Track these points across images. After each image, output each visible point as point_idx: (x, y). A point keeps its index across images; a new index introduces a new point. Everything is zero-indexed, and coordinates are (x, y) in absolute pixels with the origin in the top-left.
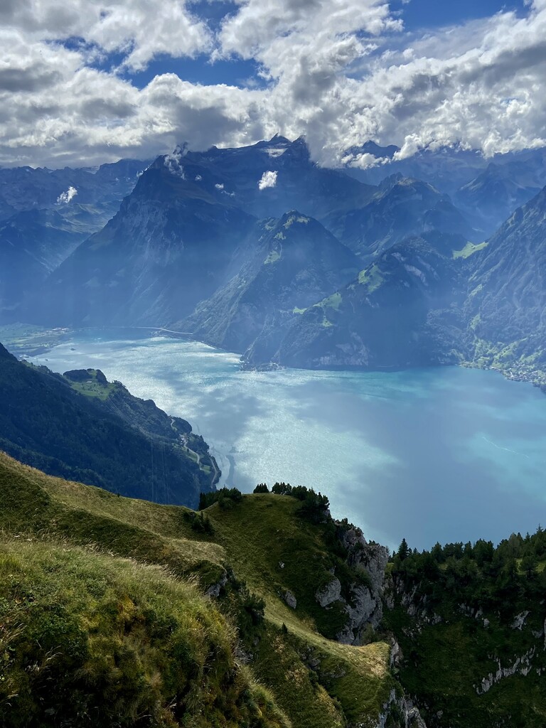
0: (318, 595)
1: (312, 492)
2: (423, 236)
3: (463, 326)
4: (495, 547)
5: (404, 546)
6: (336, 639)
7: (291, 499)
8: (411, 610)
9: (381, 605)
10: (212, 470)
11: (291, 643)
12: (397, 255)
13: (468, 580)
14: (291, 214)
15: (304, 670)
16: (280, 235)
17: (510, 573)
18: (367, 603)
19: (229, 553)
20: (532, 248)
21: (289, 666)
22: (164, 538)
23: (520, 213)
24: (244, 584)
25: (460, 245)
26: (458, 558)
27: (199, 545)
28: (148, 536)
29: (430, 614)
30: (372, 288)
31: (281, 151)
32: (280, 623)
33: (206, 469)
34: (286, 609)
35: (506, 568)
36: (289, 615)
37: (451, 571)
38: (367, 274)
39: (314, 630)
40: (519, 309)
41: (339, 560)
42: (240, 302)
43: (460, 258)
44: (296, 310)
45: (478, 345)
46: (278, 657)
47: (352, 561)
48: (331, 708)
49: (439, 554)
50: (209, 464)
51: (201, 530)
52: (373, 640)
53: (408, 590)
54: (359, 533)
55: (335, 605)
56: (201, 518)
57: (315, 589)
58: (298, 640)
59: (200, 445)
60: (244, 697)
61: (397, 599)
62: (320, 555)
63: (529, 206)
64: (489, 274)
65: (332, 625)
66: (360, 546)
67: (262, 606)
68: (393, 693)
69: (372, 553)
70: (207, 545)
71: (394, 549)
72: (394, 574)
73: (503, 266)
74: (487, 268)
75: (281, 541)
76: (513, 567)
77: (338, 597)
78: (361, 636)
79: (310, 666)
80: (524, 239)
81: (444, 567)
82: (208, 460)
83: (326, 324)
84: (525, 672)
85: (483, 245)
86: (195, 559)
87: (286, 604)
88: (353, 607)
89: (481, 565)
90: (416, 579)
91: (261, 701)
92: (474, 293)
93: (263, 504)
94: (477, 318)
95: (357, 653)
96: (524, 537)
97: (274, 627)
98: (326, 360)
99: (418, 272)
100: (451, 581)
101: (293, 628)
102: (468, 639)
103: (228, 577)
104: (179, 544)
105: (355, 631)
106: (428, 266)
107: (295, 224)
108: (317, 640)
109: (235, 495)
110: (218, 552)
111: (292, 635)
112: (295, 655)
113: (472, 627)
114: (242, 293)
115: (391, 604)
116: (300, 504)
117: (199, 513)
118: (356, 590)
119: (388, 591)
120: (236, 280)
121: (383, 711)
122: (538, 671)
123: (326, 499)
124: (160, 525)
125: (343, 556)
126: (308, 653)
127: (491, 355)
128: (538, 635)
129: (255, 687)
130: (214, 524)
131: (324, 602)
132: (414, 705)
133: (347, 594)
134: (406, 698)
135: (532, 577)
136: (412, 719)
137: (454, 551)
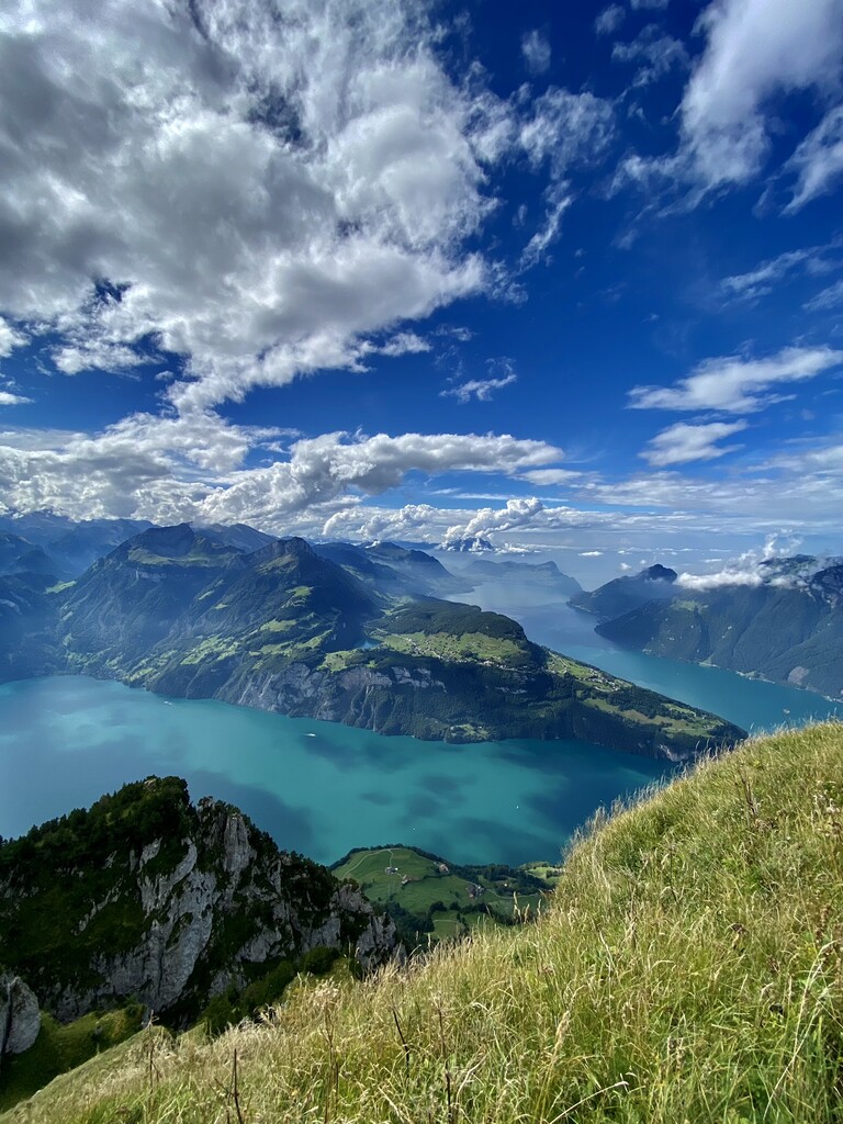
2: (17, 575)
3: (55, 644)
4: (88, 811)
13: (64, 846)
17: (102, 826)
20: (111, 585)
23: (102, 563)
25: (53, 582)
26: (53, 832)
29: (28, 889)
35: (97, 825)
37: (48, 845)
40: (104, 627)
43: (53, 593)
45: (70, 657)
49: (35, 834)
63: (108, 557)
64: (78, 603)
73: (90, 598)
74: (76, 600)
76: (104, 821)
80: (106, 579)
81: (40, 844)
84: (115, 899)
85: (73, 582)
89: (75, 830)
92: (65, 618)
94: (69, 636)
96: (112, 795)
99: (12, 604)
100: (48, 853)
102: (65, 896)
106: (22, 599)
113: (69, 884)
122: (126, 894)
127: (82, 663)
128: (125, 865)
135: (119, 822)
136: (15, 989)
137: (51, 827)
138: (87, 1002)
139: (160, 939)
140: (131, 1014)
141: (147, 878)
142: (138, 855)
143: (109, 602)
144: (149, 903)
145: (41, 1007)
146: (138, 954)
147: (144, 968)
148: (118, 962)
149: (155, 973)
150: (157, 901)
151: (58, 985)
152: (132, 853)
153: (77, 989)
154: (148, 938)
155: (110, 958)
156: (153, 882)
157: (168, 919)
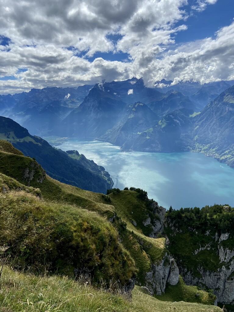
0: (143, 222)
1: (142, 190)
2: (180, 110)
3: (192, 139)
4: (200, 209)
5: (171, 208)
6: (149, 236)
7: (136, 192)
8: (173, 228)
9: (163, 226)
10: (111, 182)
11: (135, 237)
12: (171, 116)
13: (191, 219)
14: (137, 102)
15: (138, 245)
16: (134, 109)
17: (205, 218)
18: (159, 225)
19: (116, 208)
20: (215, 114)
21: (134, 244)
22: (96, 203)
23: (212, 103)
24: (120, 218)
25: (192, 113)
26: (188, 212)
27: (106, 205)
28: (91, 202)
29: (179, 230)
30: (163, 126)
31: (135, 82)
32: (131, 230)
33: (109, 182)
34: (133, 226)
35: (204, 216)
36: (134, 228)
37: (186, 217)
38: (161, 122)
39: (142, 233)
40: (211, 134)
41: (150, 212)
42: (121, 130)
43: (192, 117)
44: (138, 133)
45: (197, 145)
46: (131, 241)
47: (154, 212)
48: (147, 257)
49: (182, 211)
50: (110, 181)
51: (107, 201)
52: (160, 237)
53: (172, 222)
54: (157, 204)
55: (149, 226)
56: (107, 197)
57: (142, 220)
58: (137, 236)
59: (107, 175)
60: (121, 253)
61: (168, 225)
62: (144, 210)
63: (215, 100)
64: (201, 122)
65: (148, 232)
66: (157, 208)
67: (126, 225)
68: (166, 253)
69: (161, 210)
70: (109, 206)
71: (168, 209)
72: (168, 217)
73: (206, 120)
74: (200, 120)
75: (132, 205)
76: (206, 216)
77: (149, 223)
78: (156, 236)
79: (140, 244)
80: (213, 111)
81: (184, 215)
82: (110, 179)
83: (148, 138)
84: (209, 249)
85: (199, 113)
86: (105, 210)
87: (133, 225)
88: (154, 226)
89: (195, 215)
90: (175, 218)
91: (126, 254)
92: (196, 128)
93: (127, 194)
94: (197, 136)
95: (155, 241)
96: (210, 207)
97: (130, 232)
98: (147, 149)
99: (178, 121)
100: (186, 220)
101: (136, 232)
102: (191, 238)
103: (115, 216)
104: (101, 205)
105: (155, 234)
106: (181, 120)
107: (139, 105)
108: (143, 236)
109: (118, 191)
110: (112, 208)
111: (135, 234)
112: (136, 240)
113: (192, 234)
114: (121, 127)
115: (166, 226)
116: (138, 194)
117: (107, 196)
118: (155, 221)
119: (165, 222)
120: (119, 123)
121: (163, 259)
122: (213, 249)
123: (146, 193)
124: (95, 199)
125: (152, 211)
126: (140, 240)
127: (201, 148)
128: (213, 237)
129: (124, 250)
130: (111, 199)
131: (145, 225)
132: (173, 257)
133: (153, 222)
134: (170, 255)
135: (212, 219)
136: (172, 262)
137: (187, 210)
138: (195, 281)
139: (225, 275)
140: (210, 296)
141: (222, 247)
142: (219, 236)
143: (214, 122)
144: (222, 257)
145: (180, 274)
146: (215, 275)
147: (217, 282)
148: (208, 273)
149: (222, 287)
150: (225, 259)
151: (186, 269)
152: (217, 234)
153: (192, 275)
154: (220, 271)
155: (205, 271)
156: (224, 250)
157: (229, 269)
